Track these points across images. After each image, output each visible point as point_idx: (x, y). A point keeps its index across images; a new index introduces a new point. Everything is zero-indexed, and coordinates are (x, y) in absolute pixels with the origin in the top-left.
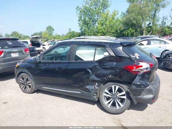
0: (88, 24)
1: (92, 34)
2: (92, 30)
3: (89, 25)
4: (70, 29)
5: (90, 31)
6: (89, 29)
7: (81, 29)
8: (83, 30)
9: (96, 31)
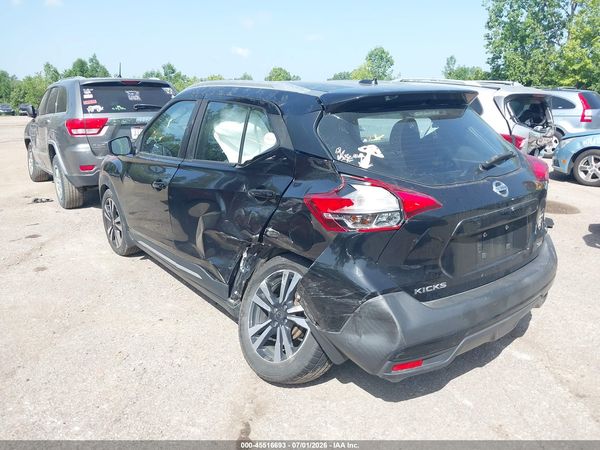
0: (523, 39)
1: (535, 78)
2: (540, 62)
3: (529, 43)
4: (452, 58)
5: (529, 66)
6: (526, 57)
7: (493, 59)
8: (500, 62)
9: (557, 68)
